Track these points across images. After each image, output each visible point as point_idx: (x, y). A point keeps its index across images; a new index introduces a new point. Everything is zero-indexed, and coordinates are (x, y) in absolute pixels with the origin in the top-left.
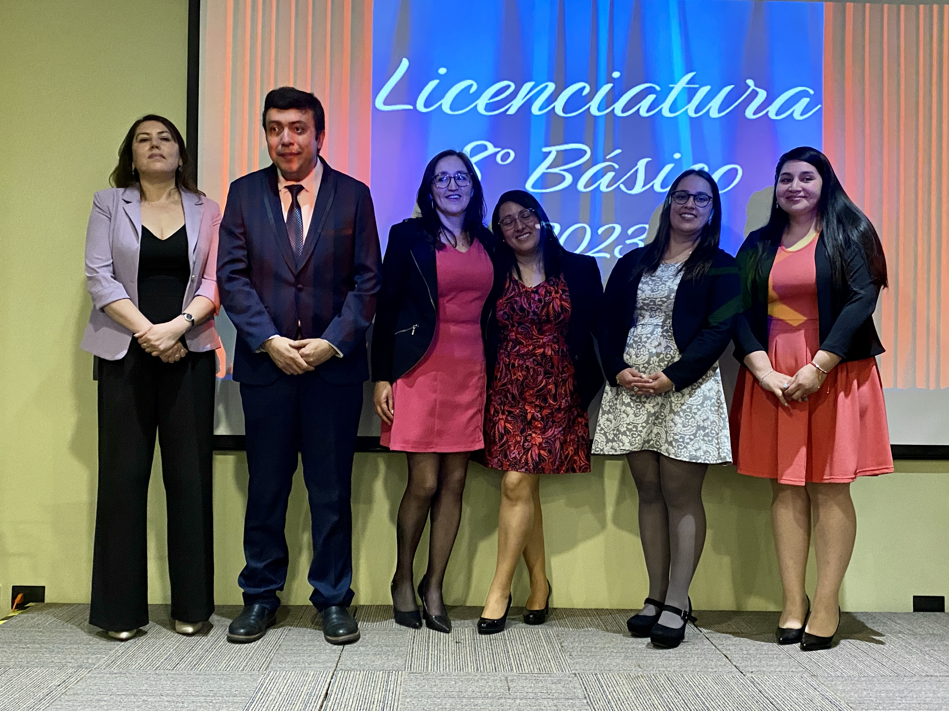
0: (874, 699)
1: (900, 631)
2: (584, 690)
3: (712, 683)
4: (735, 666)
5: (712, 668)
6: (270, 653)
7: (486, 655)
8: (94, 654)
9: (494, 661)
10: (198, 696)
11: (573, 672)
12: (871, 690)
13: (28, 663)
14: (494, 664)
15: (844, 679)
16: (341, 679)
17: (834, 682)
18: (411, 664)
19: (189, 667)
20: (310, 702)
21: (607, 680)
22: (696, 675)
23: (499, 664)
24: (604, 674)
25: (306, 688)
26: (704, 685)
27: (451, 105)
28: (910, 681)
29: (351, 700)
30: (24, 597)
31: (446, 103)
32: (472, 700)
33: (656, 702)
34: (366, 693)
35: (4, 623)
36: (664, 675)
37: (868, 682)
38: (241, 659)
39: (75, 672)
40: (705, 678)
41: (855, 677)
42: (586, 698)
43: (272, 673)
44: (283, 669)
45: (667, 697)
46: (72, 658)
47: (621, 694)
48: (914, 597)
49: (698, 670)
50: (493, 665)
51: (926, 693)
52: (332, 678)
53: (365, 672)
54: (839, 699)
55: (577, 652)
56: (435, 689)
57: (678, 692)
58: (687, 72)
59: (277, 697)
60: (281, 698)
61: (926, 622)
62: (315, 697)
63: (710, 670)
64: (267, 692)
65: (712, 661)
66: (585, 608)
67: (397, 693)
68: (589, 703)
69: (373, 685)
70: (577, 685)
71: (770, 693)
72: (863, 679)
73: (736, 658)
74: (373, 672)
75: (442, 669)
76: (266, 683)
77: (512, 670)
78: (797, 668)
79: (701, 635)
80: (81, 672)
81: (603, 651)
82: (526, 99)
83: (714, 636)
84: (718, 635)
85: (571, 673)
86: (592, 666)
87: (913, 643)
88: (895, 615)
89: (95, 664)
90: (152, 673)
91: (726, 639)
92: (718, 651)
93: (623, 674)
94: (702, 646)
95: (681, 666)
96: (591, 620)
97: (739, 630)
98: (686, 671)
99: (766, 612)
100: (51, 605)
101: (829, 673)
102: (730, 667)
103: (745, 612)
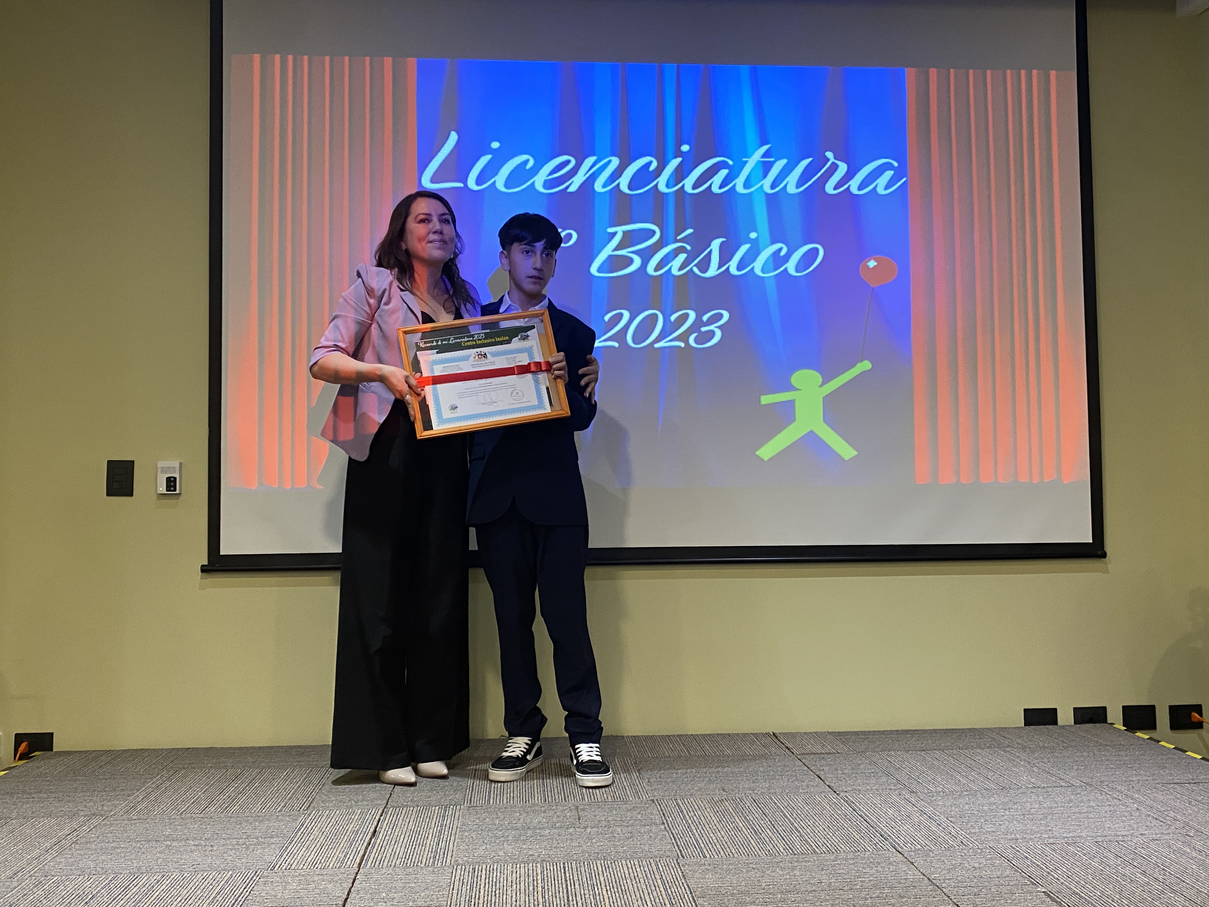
0: (976, 813)
1: (1008, 745)
2: (662, 816)
3: (803, 804)
4: (829, 786)
5: (803, 789)
6: (312, 792)
7: (555, 786)
8: (109, 801)
9: (564, 791)
10: (229, 839)
11: (651, 798)
12: (973, 803)
13: (33, 812)
15: (945, 794)
16: (392, 816)
17: (935, 798)
18: (471, 797)
19: (219, 810)
20: (356, 839)
21: (688, 805)
22: (785, 796)
23: (569, 794)
24: (685, 800)
25: (352, 826)
26: (793, 805)
27: (506, 182)
28: (1015, 793)
29: (402, 836)
30: (29, 745)
31: (500, 180)
32: (538, 831)
33: (741, 825)
34: (419, 829)
35: (6, 774)
36: (750, 798)
37: (970, 797)
38: (279, 800)
39: (88, 820)
40: (795, 799)
41: (957, 792)
42: (663, 823)
43: (314, 812)
44: (326, 808)
45: (752, 819)
46: (86, 807)
47: (702, 818)
48: (1025, 710)
49: (787, 791)
50: (563, 795)
51: (1031, 804)
52: (381, 815)
53: (419, 808)
54: (938, 814)
55: (657, 778)
56: (497, 822)
57: (765, 814)
58: (763, 144)
59: (319, 837)
60: (323, 837)
61: (1037, 735)
62: (362, 835)
63: (801, 791)
64: (307, 832)
65: (804, 782)
66: (667, 734)
67: (455, 827)
68: (668, 829)
69: (427, 820)
70: (655, 812)
71: (864, 811)
72: (965, 793)
73: (831, 779)
74: (428, 807)
75: (505, 801)
76: (307, 823)
77: (583, 799)
78: (895, 785)
79: (793, 756)
80: (95, 820)
81: (685, 776)
82: (587, 175)
83: (807, 757)
84: (812, 756)
85: (648, 799)
86: (672, 791)
87: (1021, 756)
88: (1004, 730)
89: (111, 811)
90: (178, 817)
91: (820, 760)
92: (810, 772)
93: (705, 798)
94: (794, 767)
95: (769, 788)
96: (673, 746)
97: (835, 750)
98: (775, 793)
99: (865, 732)
100: (60, 754)
101: (929, 789)
102: (822, 787)
103: (843, 732)
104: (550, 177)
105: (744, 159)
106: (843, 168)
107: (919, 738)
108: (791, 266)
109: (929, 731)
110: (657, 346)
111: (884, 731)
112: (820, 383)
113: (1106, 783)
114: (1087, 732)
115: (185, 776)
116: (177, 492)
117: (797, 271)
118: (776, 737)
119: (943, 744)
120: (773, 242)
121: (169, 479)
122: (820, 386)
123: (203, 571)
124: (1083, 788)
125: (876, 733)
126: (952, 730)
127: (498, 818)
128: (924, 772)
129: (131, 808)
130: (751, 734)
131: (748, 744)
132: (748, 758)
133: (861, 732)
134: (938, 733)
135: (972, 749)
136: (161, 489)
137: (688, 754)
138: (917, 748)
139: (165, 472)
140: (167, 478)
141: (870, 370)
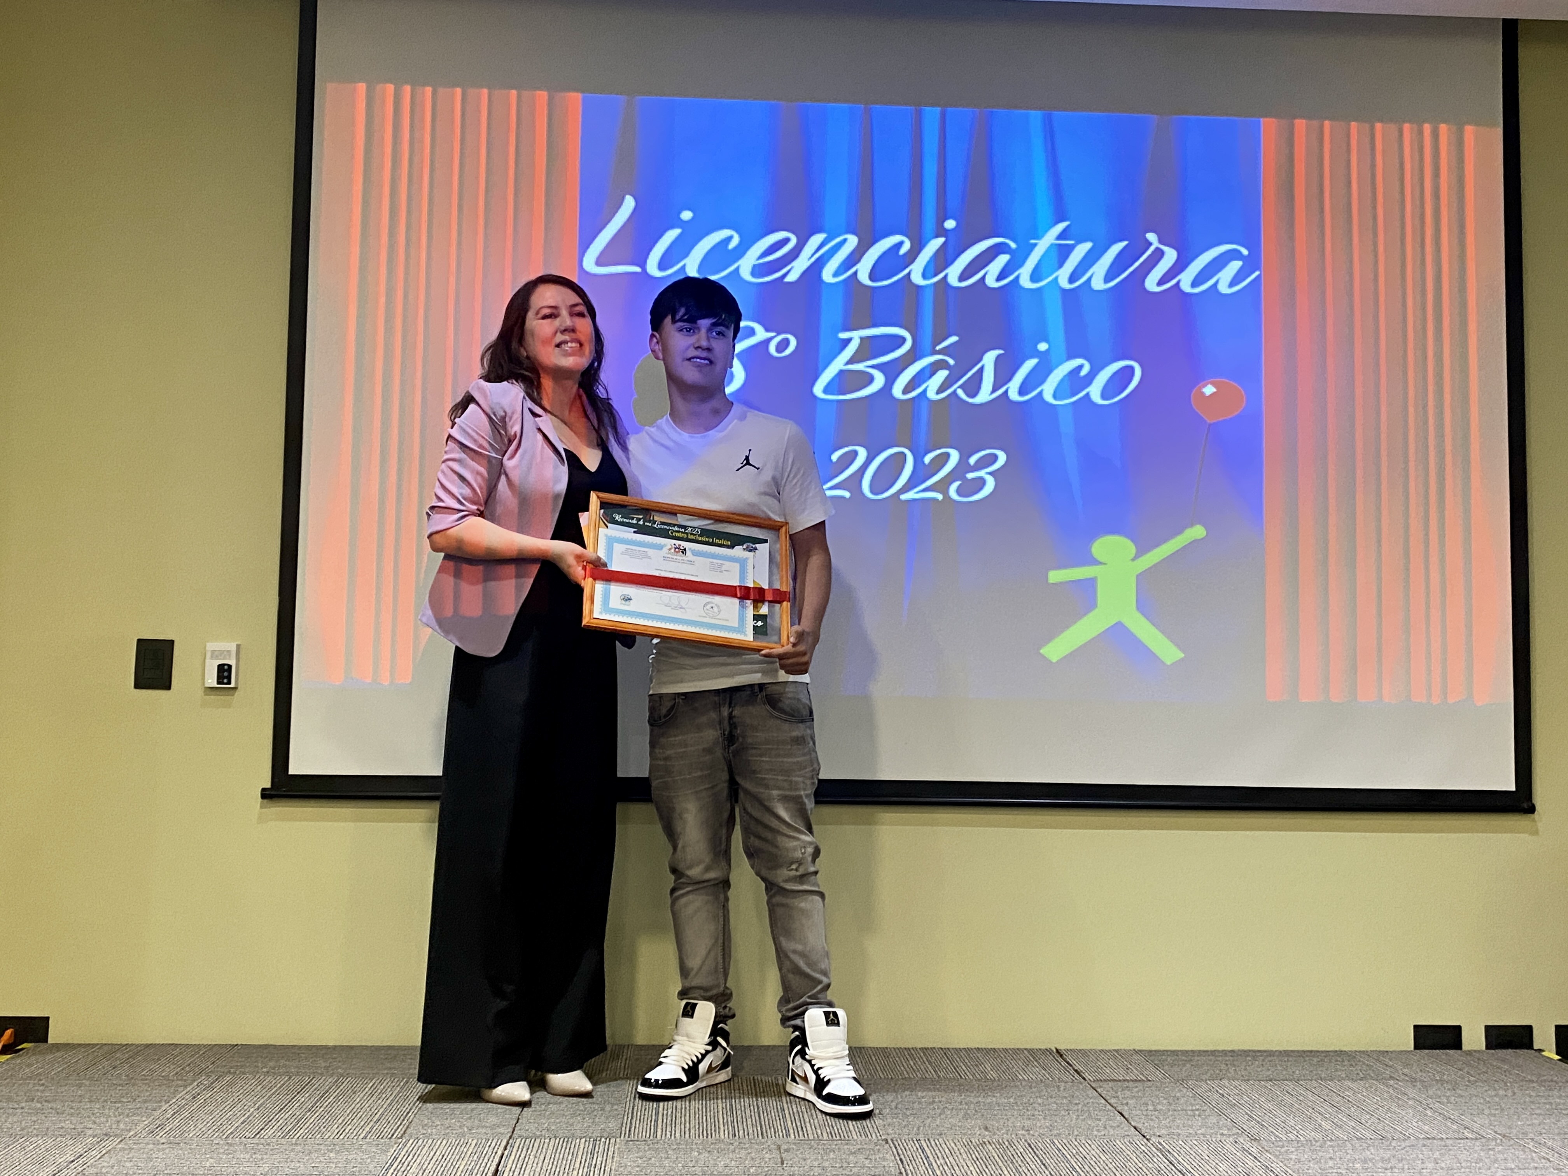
1: (1391, 1077)
2: (899, 1162)
3: (1098, 1152)
4: (1135, 1128)
5: (1098, 1131)
6: (408, 1113)
7: (748, 1114)
8: (128, 1116)
9: (760, 1122)
11: (883, 1137)
12: (1340, 1158)
13: (23, 1129)
14: (761, 1127)
15: (1299, 1144)
16: (520, 1150)
17: (1285, 1149)
18: (630, 1128)
19: (279, 1134)
21: (936, 1148)
22: (1074, 1140)
23: (768, 1127)
24: (932, 1141)
25: (464, 1162)
26: (1084, 1153)
27: (700, 265)
28: (1400, 1146)
30: (16, 1035)
31: (693, 262)
34: (558, 1170)
36: (1023, 1140)
37: (1336, 1149)
38: (363, 1123)
39: (98, 1142)
40: (1087, 1145)
41: (1316, 1141)
42: (901, 1173)
43: (411, 1141)
44: (428, 1136)
46: (95, 1123)
47: (956, 1168)
48: (1416, 1027)
49: (1076, 1133)
50: (759, 1128)
51: (1423, 1163)
52: (505, 1149)
53: (558, 1140)
54: (1290, 1172)
55: (892, 1109)
56: (666, 1163)
57: (1044, 1165)
58: (1057, 221)
61: (1432, 1064)
63: (1095, 1133)
64: (403, 1169)
65: (1100, 1120)
66: (907, 1046)
67: (607, 1169)
69: (570, 1158)
70: (888, 1157)
71: (1185, 1164)
72: (1329, 1143)
73: (1138, 1118)
74: (570, 1140)
75: (678, 1135)
76: (401, 1156)
77: (788, 1135)
78: (1229, 1129)
79: (1085, 1084)
80: (107, 1142)
81: (932, 1106)
82: (813, 259)
83: (1105, 1085)
84: (1111, 1084)
85: (880, 1138)
86: (913, 1128)
87: (1409, 1093)
88: (1386, 1054)
89: (129, 1130)
90: (221, 1142)
91: (1123, 1090)
92: (1109, 1107)
93: (960, 1140)
94: (1086, 1099)
95: (1051, 1128)
96: (914, 1064)
97: (1144, 1076)
98: (1059, 1135)
99: (1187, 1051)
100: (58, 1047)
101: (1277, 1136)
102: (1126, 1128)
103: (1155, 1051)
104: (761, 261)
105: (1033, 241)
106: (1171, 256)
107: (1264, 1063)
108: (1095, 391)
109: (1277, 1053)
110: (903, 497)
111: (1214, 1051)
112: (1133, 555)
113: (1531, 1136)
114: (1504, 1061)
115: (231, 1084)
116: (232, 685)
117: (1104, 396)
118: (1061, 1056)
119: (1297, 1072)
120: (1070, 357)
121: (221, 668)
122: (1133, 560)
123: (264, 796)
124: (1498, 1141)
125: (1203, 1054)
126: (1311, 1052)
127: (668, 1158)
128: (1270, 1112)
129: (157, 1128)
130: (1026, 1049)
131: (1021, 1064)
132: (1021, 1084)
133: (1181, 1051)
134: (1291, 1056)
135: (1339, 1081)
136: (210, 681)
137: (935, 1076)
138: (1260, 1077)
139: (217, 658)
140: (219, 666)
141: (1202, 539)
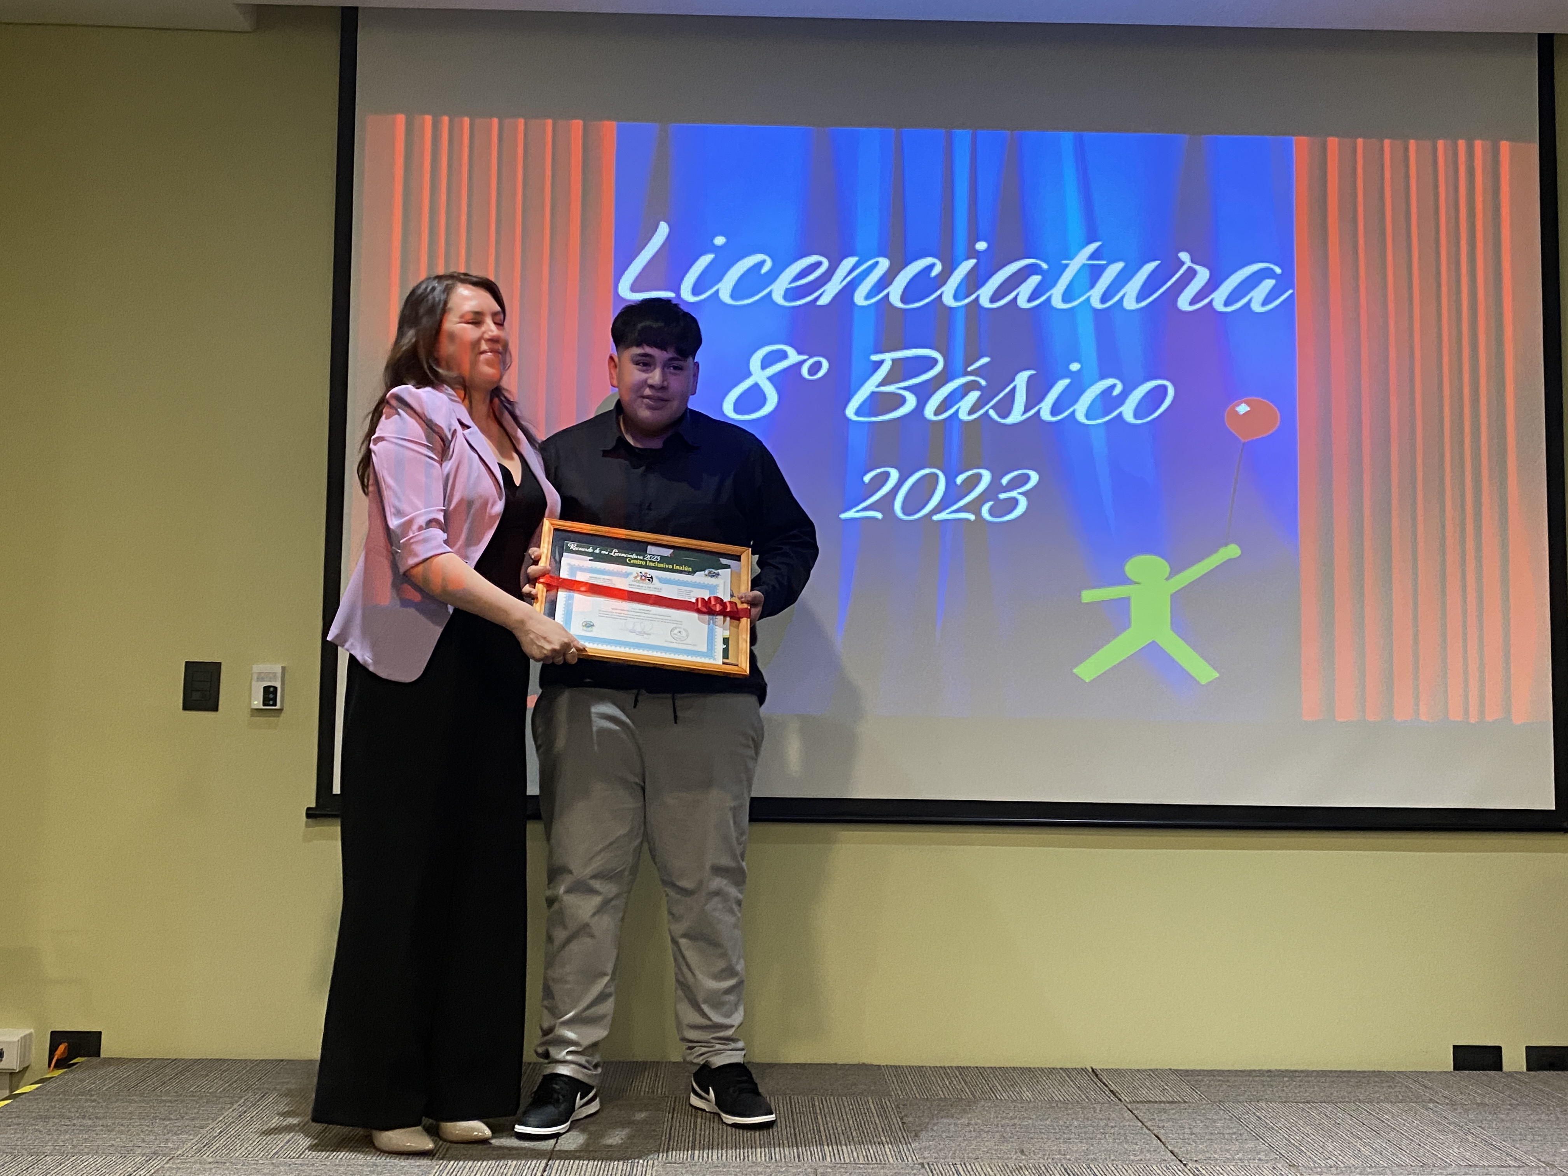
1: (1431, 1099)
4: (1172, 1152)
5: (1135, 1155)
7: (785, 1137)
8: (176, 1134)
11: (920, 1161)
13: (74, 1147)
15: (1339, 1171)
16: (559, 1172)
18: (668, 1149)
21: (972, 1173)
23: (804, 1149)
24: (968, 1165)
27: (732, 291)
30: (69, 1048)
31: (725, 289)
35: (37, 1089)
36: (1060, 1165)
39: (147, 1161)
40: (1123, 1170)
41: (1356, 1168)
46: (144, 1141)
48: (1455, 1047)
49: (1113, 1158)
50: (795, 1151)
52: (544, 1171)
55: (928, 1132)
58: (1090, 241)
61: (1472, 1085)
63: (1132, 1157)
65: (1136, 1144)
66: (942, 1065)
72: (1368, 1170)
73: (1175, 1142)
77: (824, 1158)
78: (1266, 1155)
79: (1121, 1105)
80: (156, 1161)
81: (968, 1129)
82: (844, 283)
83: (1140, 1106)
84: (1147, 1106)
85: (916, 1162)
86: (949, 1152)
87: (1450, 1117)
88: (1425, 1075)
89: (177, 1149)
90: (267, 1162)
91: (1160, 1112)
92: (1145, 1130)
93: (996, 1164)
94: (1122, 1122)
95: (1087, 1152)
96: (950, 1083)
97: (1180, 1097)
98: (1095, 1159)
99: (1223, 1071)
100: (110, 1061)
101: (1315, 1162)
102: (1163, 1153)
103: (1192, 1071)
104: (794, 285)
105: (1064, 262)
106: (1203, 275)
107: (1301, 1084)
108: (1127, 411)
109: (1314, 1074)
110: (936, 518)
111: (1251, 1071)
112: (1167, 574)
114: (1545, 1082)
115: (276, 1102)
116: (278, 707)
117: (1136, 416)
118: (1097, 1075)
119: (1335, 1094)
120: (1103, 377)
121: (266, 689)
122: (1167, 579)
123: (308, 816)
124: (1541, 1169)
125: (1239, 1073)
126: (1349, 1072)
128: (1308, 1136)
129: (204, 1146)
130: (1061, 1069)
131: (1057, 1084)
132: (1057, 1105)
133: (1218, 1071)
134: (1329, 1076)
135: (1377, 1103)
136: (256, 702)
137: (971, 1096)
138: (1299, 1099)
139: (263, 680)
140: (265, 688)
141: (1238, 557)
